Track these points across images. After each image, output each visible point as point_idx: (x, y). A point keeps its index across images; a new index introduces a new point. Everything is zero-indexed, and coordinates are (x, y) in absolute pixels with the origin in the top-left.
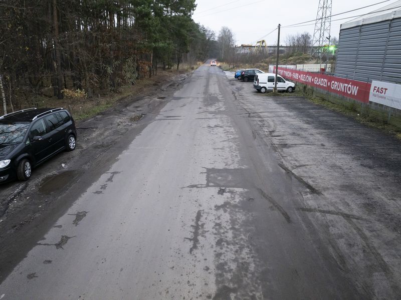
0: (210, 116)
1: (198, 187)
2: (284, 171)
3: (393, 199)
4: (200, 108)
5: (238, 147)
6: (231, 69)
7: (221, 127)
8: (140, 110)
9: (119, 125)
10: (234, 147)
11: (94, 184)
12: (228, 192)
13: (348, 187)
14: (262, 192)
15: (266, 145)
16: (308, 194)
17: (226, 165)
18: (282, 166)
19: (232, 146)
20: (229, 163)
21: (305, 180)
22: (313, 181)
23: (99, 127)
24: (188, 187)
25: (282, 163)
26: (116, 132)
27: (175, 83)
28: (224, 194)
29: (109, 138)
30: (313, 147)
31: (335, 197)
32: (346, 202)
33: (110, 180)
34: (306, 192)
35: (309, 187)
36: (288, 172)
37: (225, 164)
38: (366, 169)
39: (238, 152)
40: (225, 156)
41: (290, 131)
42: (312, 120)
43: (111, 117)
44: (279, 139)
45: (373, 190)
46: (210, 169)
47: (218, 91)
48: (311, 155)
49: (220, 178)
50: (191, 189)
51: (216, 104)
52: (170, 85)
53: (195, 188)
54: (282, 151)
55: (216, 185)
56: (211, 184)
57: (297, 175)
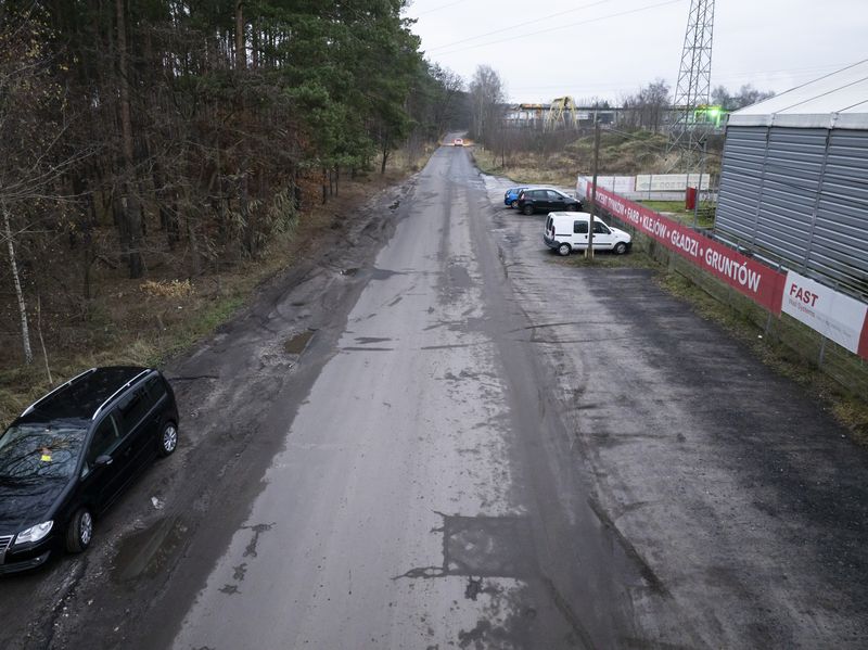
0: (452, 337)
1: (426, 577)
2: (598, 523)
3: (808, 612)
4: (431, 310)
5: (509, 446)
6: (498, 168)
7: (474, 376)
8: (306, 316)
9: (263, 366)
10: (499, 446)
11: (220, 562)
12: (487, 591)
13: (722, 574)
14: (554, 589)
15: (565, 438)
16: (643, 593)
17: (483, 505)
18: (594, 504)
19: (497, 442)
20: (490, 498)
21: (640, 549)
22: (655, 554)
23: (222, 373)
24: (406, 575)
25: (597, 496)
26: (257, 391)
27: (376, 219)
28: (479, 595)
29: (243, 410)
30: (660, 445)
31: (696, 606)
32: (716, 621)
33: (251, 549)
34: (640, 589)
35: (647, 572)
36: (608, 527)
37: (480, 502)
38: (763, 517)
39: (507, 462)
40: (480, 473)
41: (615, 389)
42: (663, 353)
43: (245, 339)
44: (594, 418)
45: (772, 582)
46: (450, 517)
47: (468, 250)
48: (656, 472)
49: (469, 547)
50: (413, 580)
51: (465, 296)
52: (367, 227)
53: (421, 578)
54: (597, 456)
55: (464, 570)
56: (453, 566)
57: (624, 535)
